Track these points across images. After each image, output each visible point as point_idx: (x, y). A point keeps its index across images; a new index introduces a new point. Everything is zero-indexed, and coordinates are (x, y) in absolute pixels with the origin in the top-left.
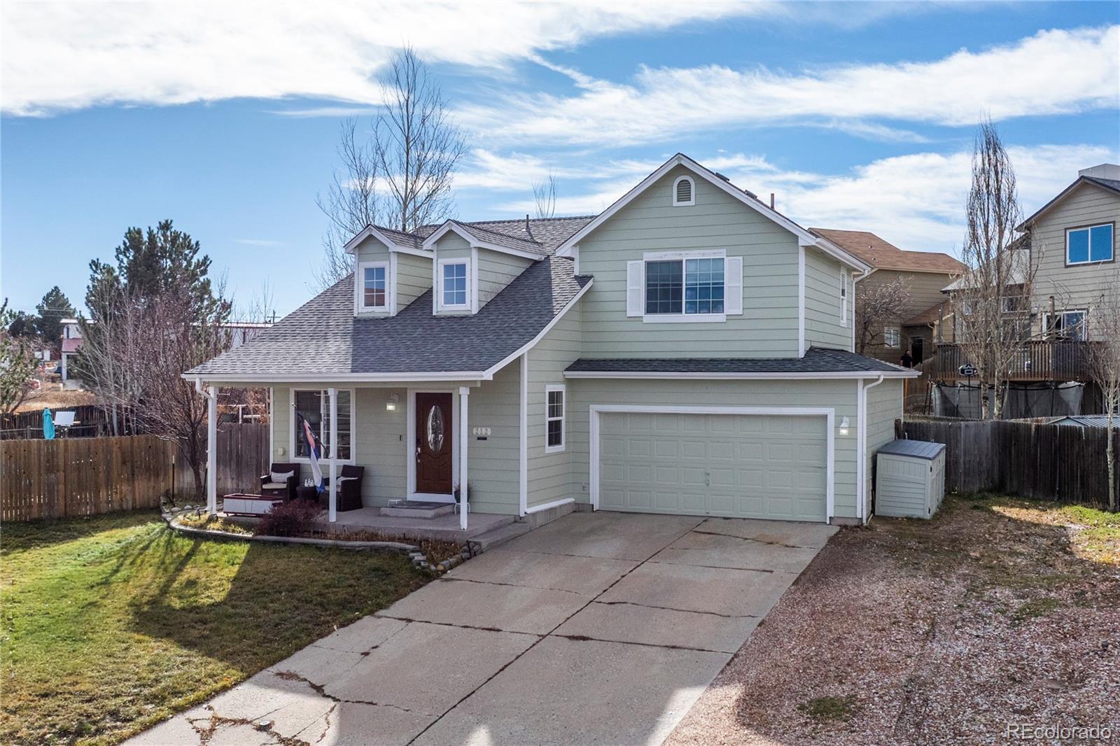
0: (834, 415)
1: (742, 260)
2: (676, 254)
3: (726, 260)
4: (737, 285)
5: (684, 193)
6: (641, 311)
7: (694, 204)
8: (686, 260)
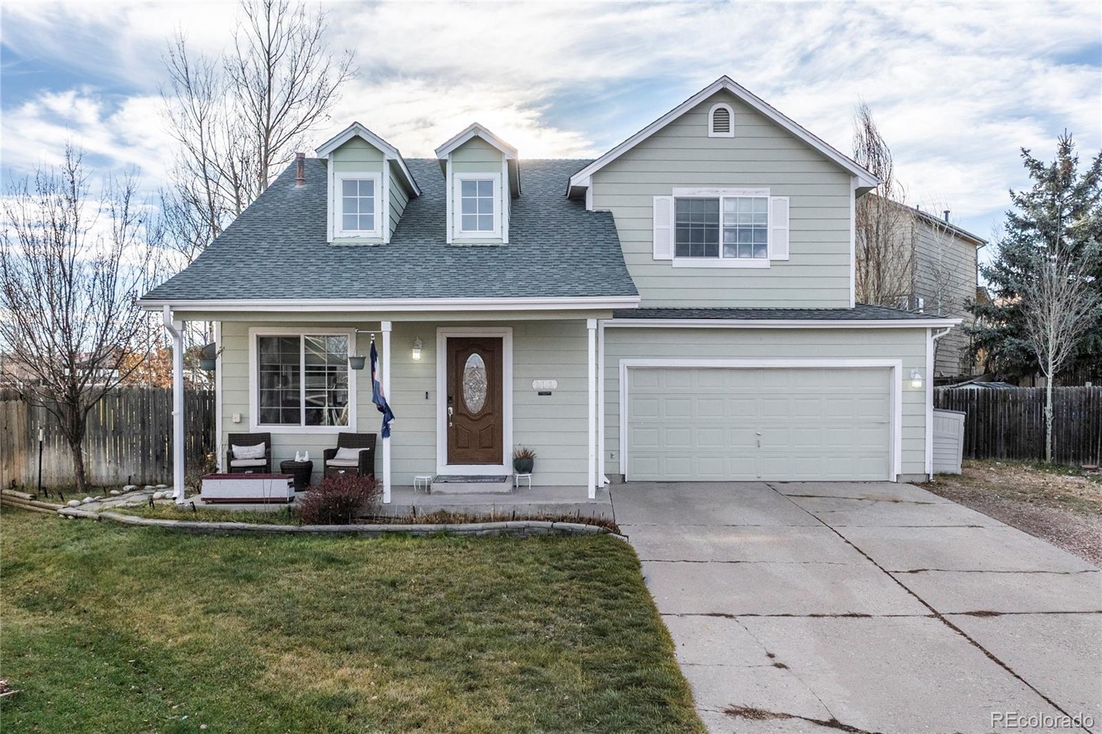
0: (901, 367)
1: (788, 201)
2: (712, 192)
3: (771, 200)
4: (783, 227)
5: (721, 122)
6: (671, 254)
7: (733, 136)
8: (724, 198)
